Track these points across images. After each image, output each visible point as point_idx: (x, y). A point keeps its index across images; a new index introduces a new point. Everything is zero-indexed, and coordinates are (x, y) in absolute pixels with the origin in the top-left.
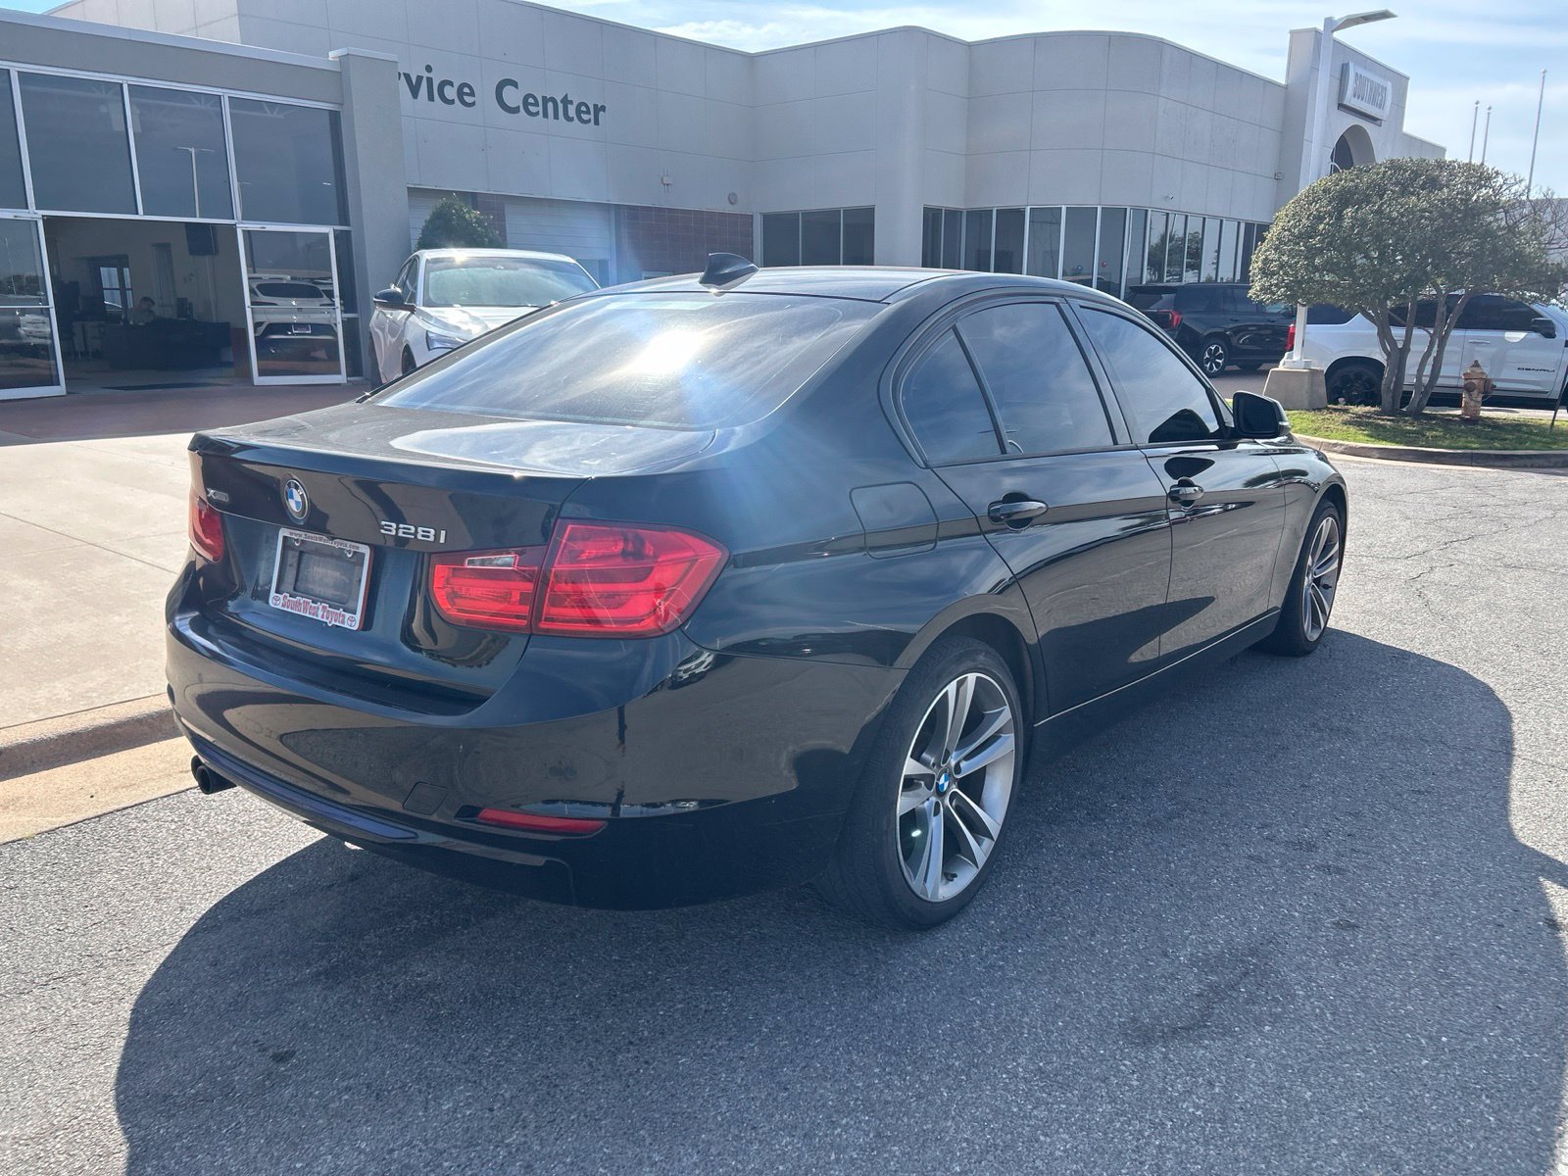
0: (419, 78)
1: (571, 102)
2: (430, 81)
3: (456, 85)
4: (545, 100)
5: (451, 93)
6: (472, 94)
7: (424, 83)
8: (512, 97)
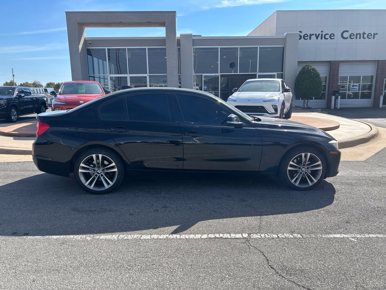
0: (319, 34)
1: (366, 34)
2: (322, 34)
3: (329, 35)
4: (357, 34)
5: (327, 36)
6: (334, 36)
7: (320, 35)
8: (346, 35)
